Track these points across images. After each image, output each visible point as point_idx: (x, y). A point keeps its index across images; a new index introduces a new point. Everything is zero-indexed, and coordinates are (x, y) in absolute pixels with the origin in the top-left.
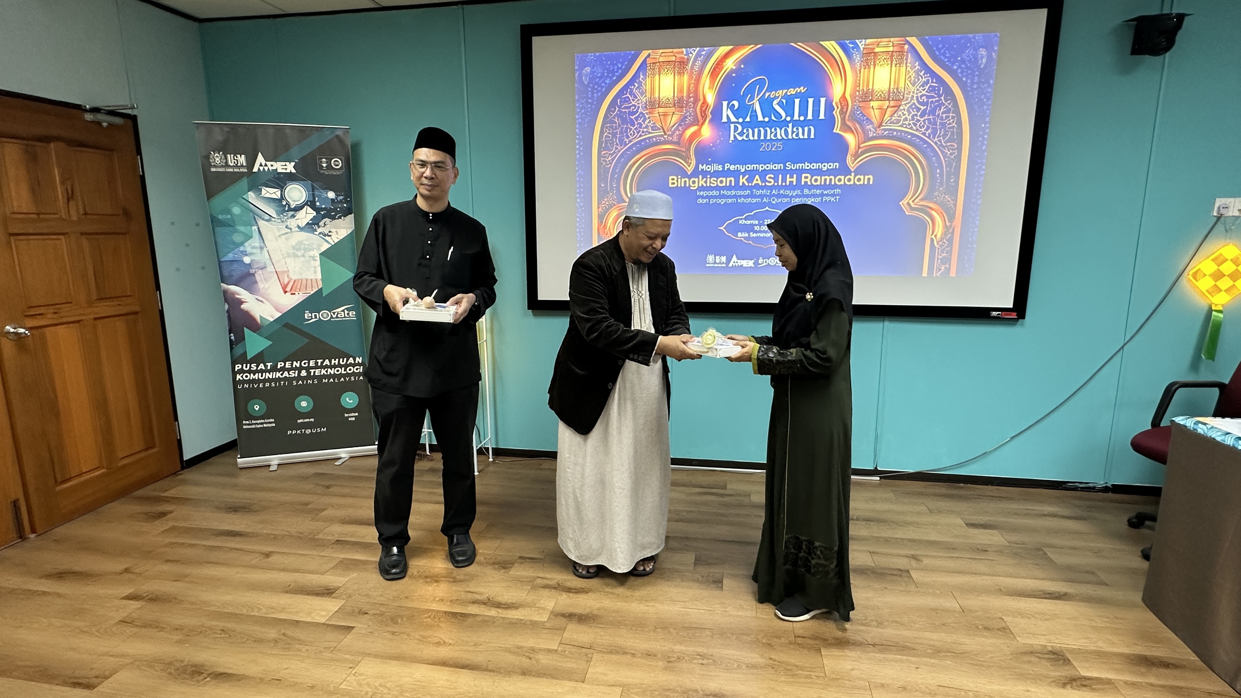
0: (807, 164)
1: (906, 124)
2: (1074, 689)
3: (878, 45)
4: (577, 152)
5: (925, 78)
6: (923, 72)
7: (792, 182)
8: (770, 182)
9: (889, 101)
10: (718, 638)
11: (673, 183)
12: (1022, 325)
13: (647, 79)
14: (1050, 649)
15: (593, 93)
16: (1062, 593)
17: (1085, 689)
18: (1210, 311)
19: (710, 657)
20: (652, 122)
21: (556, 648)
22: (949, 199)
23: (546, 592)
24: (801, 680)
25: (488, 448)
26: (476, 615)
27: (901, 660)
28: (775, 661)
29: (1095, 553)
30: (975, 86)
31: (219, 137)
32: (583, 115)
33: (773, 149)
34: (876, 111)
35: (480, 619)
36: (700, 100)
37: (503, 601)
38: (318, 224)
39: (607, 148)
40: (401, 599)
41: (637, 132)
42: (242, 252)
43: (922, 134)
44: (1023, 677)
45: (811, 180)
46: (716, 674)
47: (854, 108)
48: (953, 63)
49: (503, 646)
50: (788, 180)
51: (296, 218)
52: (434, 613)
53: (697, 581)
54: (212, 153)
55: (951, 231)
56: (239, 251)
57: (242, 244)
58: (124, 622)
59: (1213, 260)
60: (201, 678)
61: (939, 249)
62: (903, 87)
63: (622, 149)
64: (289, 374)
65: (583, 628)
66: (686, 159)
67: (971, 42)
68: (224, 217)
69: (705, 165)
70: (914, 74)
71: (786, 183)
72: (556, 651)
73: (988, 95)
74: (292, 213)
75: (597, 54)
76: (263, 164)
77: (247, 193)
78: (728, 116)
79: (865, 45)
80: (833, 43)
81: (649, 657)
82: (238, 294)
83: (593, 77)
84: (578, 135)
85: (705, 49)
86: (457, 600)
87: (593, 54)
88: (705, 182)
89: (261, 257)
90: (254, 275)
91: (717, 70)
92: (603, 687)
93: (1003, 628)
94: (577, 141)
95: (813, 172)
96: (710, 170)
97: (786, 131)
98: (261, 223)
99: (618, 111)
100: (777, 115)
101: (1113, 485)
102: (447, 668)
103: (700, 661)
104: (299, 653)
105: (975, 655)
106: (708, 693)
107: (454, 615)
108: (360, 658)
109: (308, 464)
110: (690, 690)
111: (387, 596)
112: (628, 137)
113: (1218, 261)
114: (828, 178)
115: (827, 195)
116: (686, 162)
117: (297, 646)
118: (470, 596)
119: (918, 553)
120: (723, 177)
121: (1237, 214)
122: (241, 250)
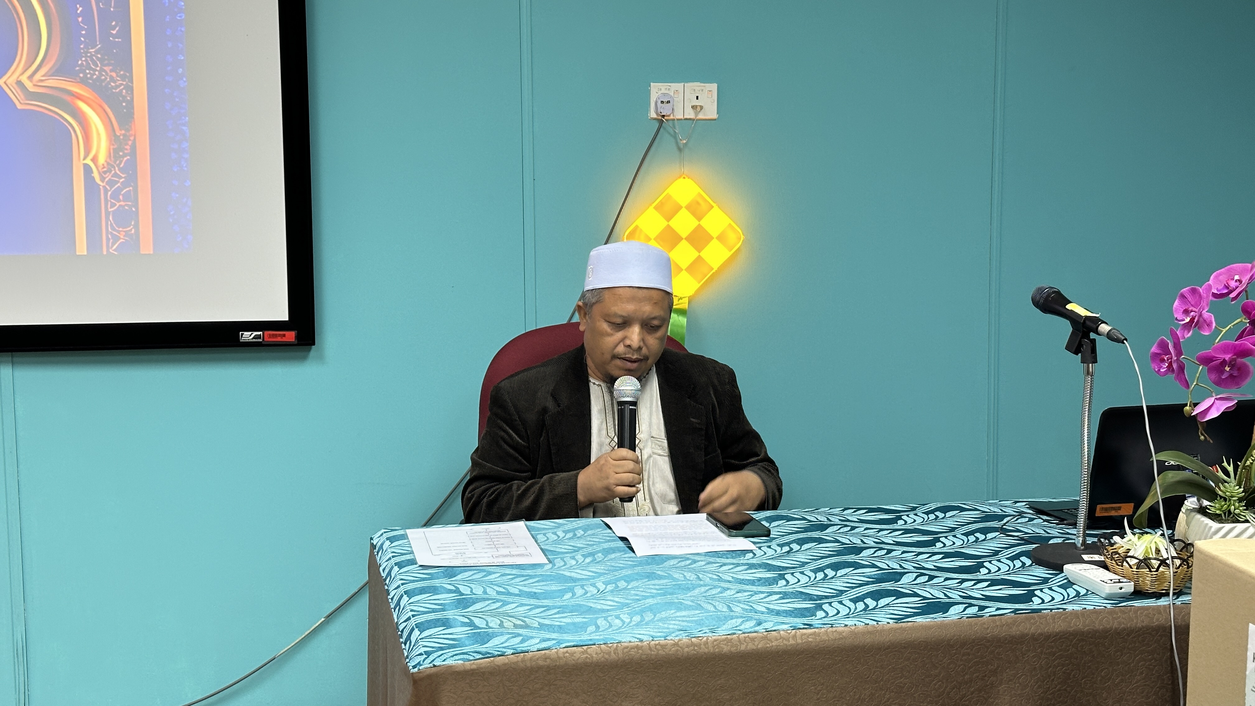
22: (114, 74)
55: (128, 148)
59: (656, 208)
61: (105, 191)
113: (666, 210)
121: (690, 114)
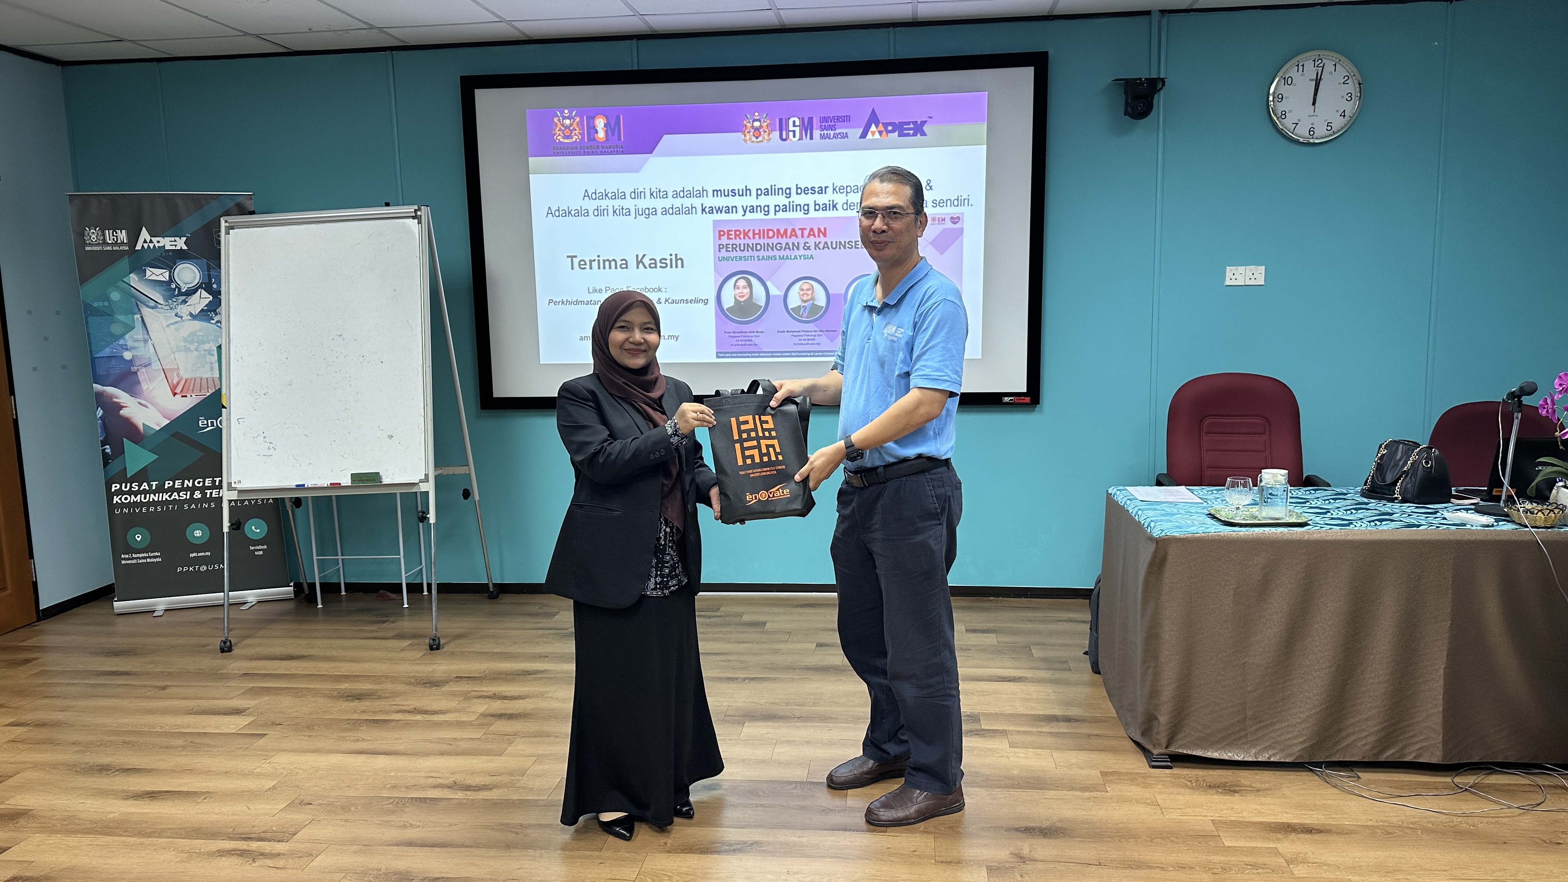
31: (95, 209)
38: (215, 311)
42: (121, 346)
51: (187, 304)
54: (87, 228)
56: (118, 344)
57: (122, 336)
64: (179, 496)
68: (101, 303)
74: (183, 298)
76: (148, 241)
77: (128, 275)
82: (117, 398)
89: (144, 352)
90: (136, 374)
98: (145, 311)
109: (204, 609)
122: (120, 343)
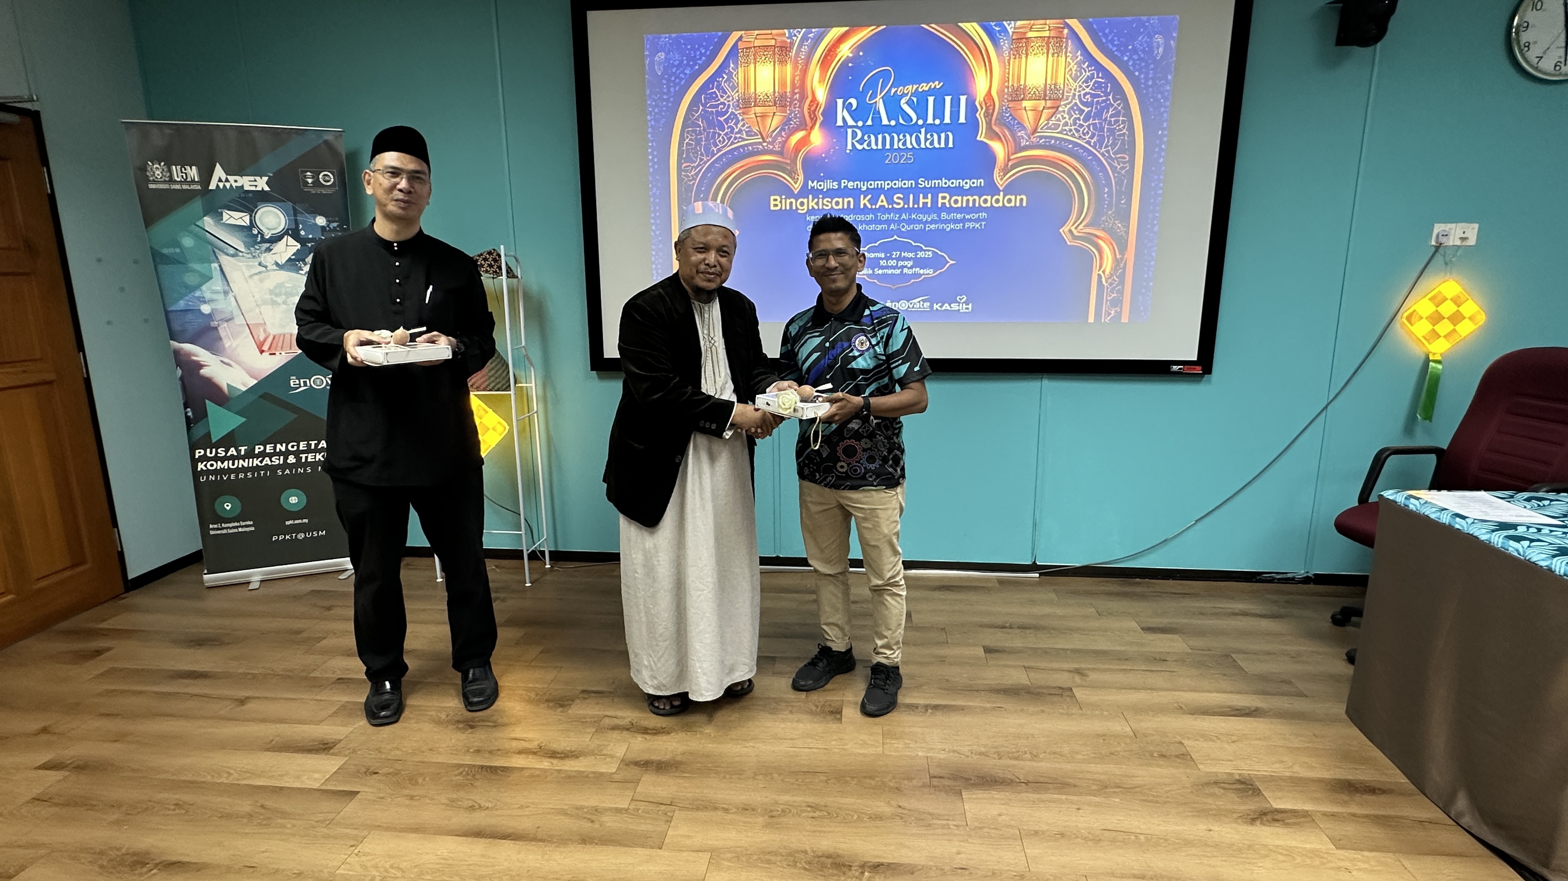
0: (944, 181)
1: (1065, 130)
2: (1264, 825)
3: (1031, 28)
4: (650, 164)
5: (1089, 71)
6: (1087, 63)
7: (927, 203)
8: (899, 204)
9: (1046, 100)
10: (834, 784)
11: (776, 205)
12: (1209, 381)
13: (740, 69)
14: (1237, 777)
15: (669, 88)
16: (1253, 709)
17: (1277, 824)
18: (1427, 361)
19: (823, 808)
20: (747, 126)
21: (626, 807)
22: (1120, 225)
23: (616, 735)
24: (938, 831)
25: (544, 551)
26: (522, 769)
27: (1060, 801)
28: (904, 809)
29: (1293, 657)
30: (1150, 83)
31: (158, 140)
32: (657, 116)
33: (902, 162)
34: (1029, 113)
35: (527, 773)
36: (807, 97)
37: (559, 750)
38: (303, 260)
39: (689, 160)
40: (423, 752)
41: (727, 138)
42: (198, 298)
43: (1085, 143)
44: (1203, 813)
45: (949, 201)
46: (831, 829)
47: (1002, 110)
48: (1123, 54)
49: (557, 807)
50: (922, 201)
51: (272, 252)
52: (467, 769)
53: (811, 713)
54: (150, 163)
55: (1122, 265)
56: (193, 296)
57: (198, 287)
58: (39, 800)
59: (1430, 299)
60: (145, 870)
61: (1108, 288)
62: (1062, 83)
63: (708, 160)
64: (271, 461)
65: (663, 779)
66: (792, 173)
67: (1145, 28)
68: (171, 250)
69: (816, 182)
70: (1075, 66)
71: (918, 205)
72: (626, 810)
73: (1166, 94)
74: (268, 245)
75: (674, 35)
76: (224, 180)
77: (202, 218)
78: (844, 118)
79: (1015, 28)
80: (975, 25)
81: (747, 812)
82: (195, 355)
83: (668, 65)
84: (652, 141)
85: (813, 30)
86: (499, 750)
87: (667, 35)
88: (816, 203)
89: (225, 305)
90: (217, 329)
91: (829, 58)
92: (685, 854)
93: (1183, 754)
94: (650, 150)
95: (952, 191)
96: (822, 187)
97: (918, 140)
98: (224, 259)
99: (702, 110)
100: (906, 117)
101: (1315, 575)
102: (483, 840)
103: (811, 814)
104: (280, 830)
105: (1148, 789)
106: (820, 855)
107: (493, 770)
108: (365, 833)
109: (303, 578)
110: (797, 852)
111: (405, 749)
112: (716, 145)
113: (1437, 300)
114: (971, 199)
115: (970, 220)
116: (791, 178)
117: (280, 821)
118: (514, 744)
119: (1083, 666)
120: (839, 197)
121: (1458, 243)
122: (196, 295)
